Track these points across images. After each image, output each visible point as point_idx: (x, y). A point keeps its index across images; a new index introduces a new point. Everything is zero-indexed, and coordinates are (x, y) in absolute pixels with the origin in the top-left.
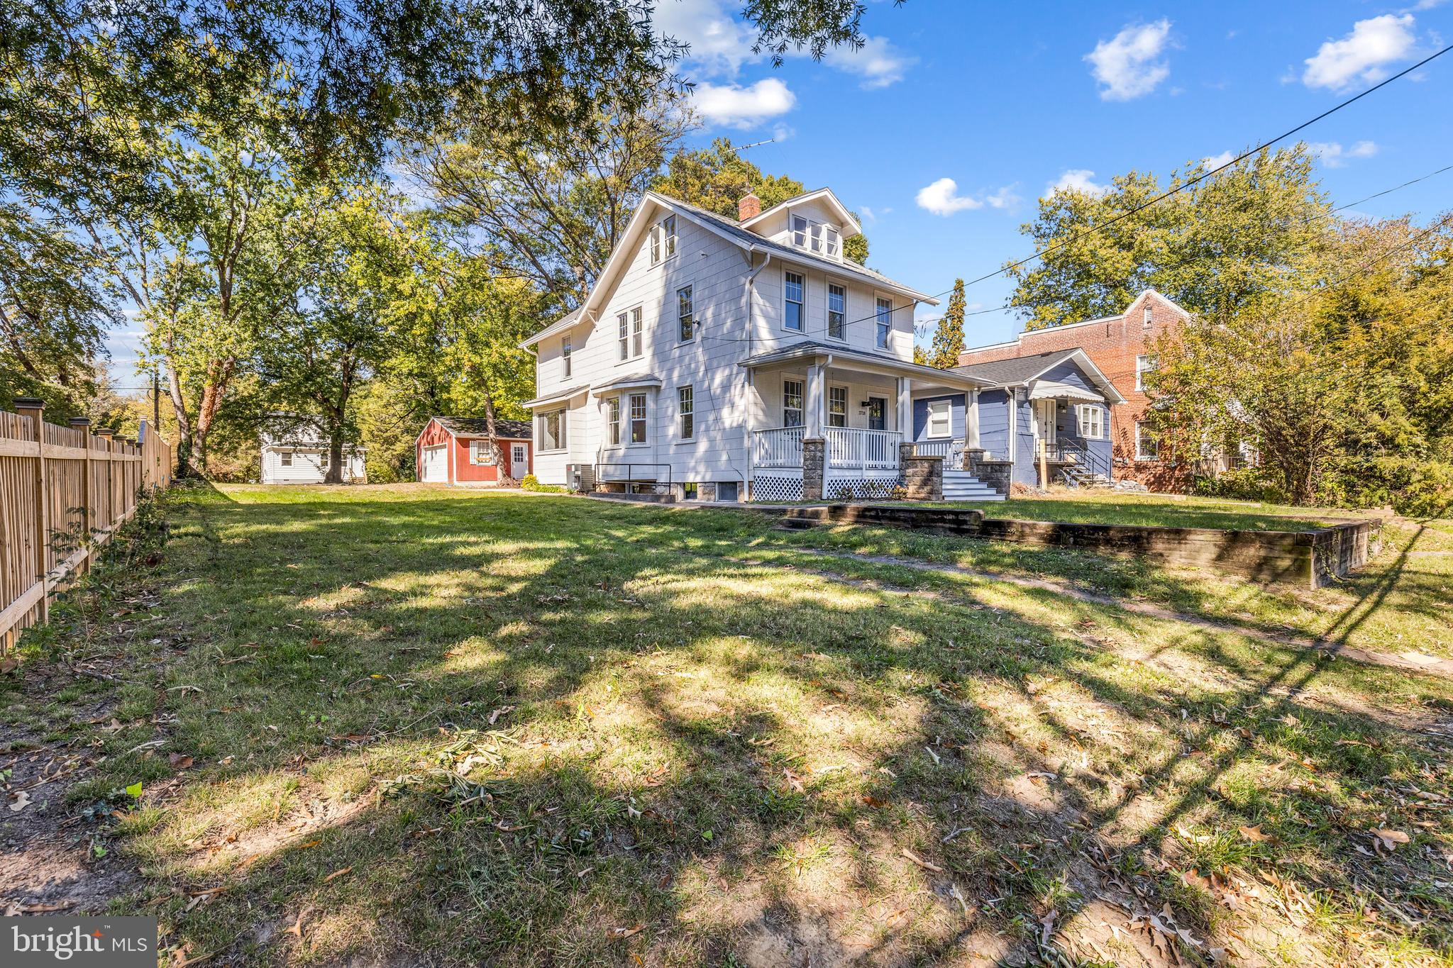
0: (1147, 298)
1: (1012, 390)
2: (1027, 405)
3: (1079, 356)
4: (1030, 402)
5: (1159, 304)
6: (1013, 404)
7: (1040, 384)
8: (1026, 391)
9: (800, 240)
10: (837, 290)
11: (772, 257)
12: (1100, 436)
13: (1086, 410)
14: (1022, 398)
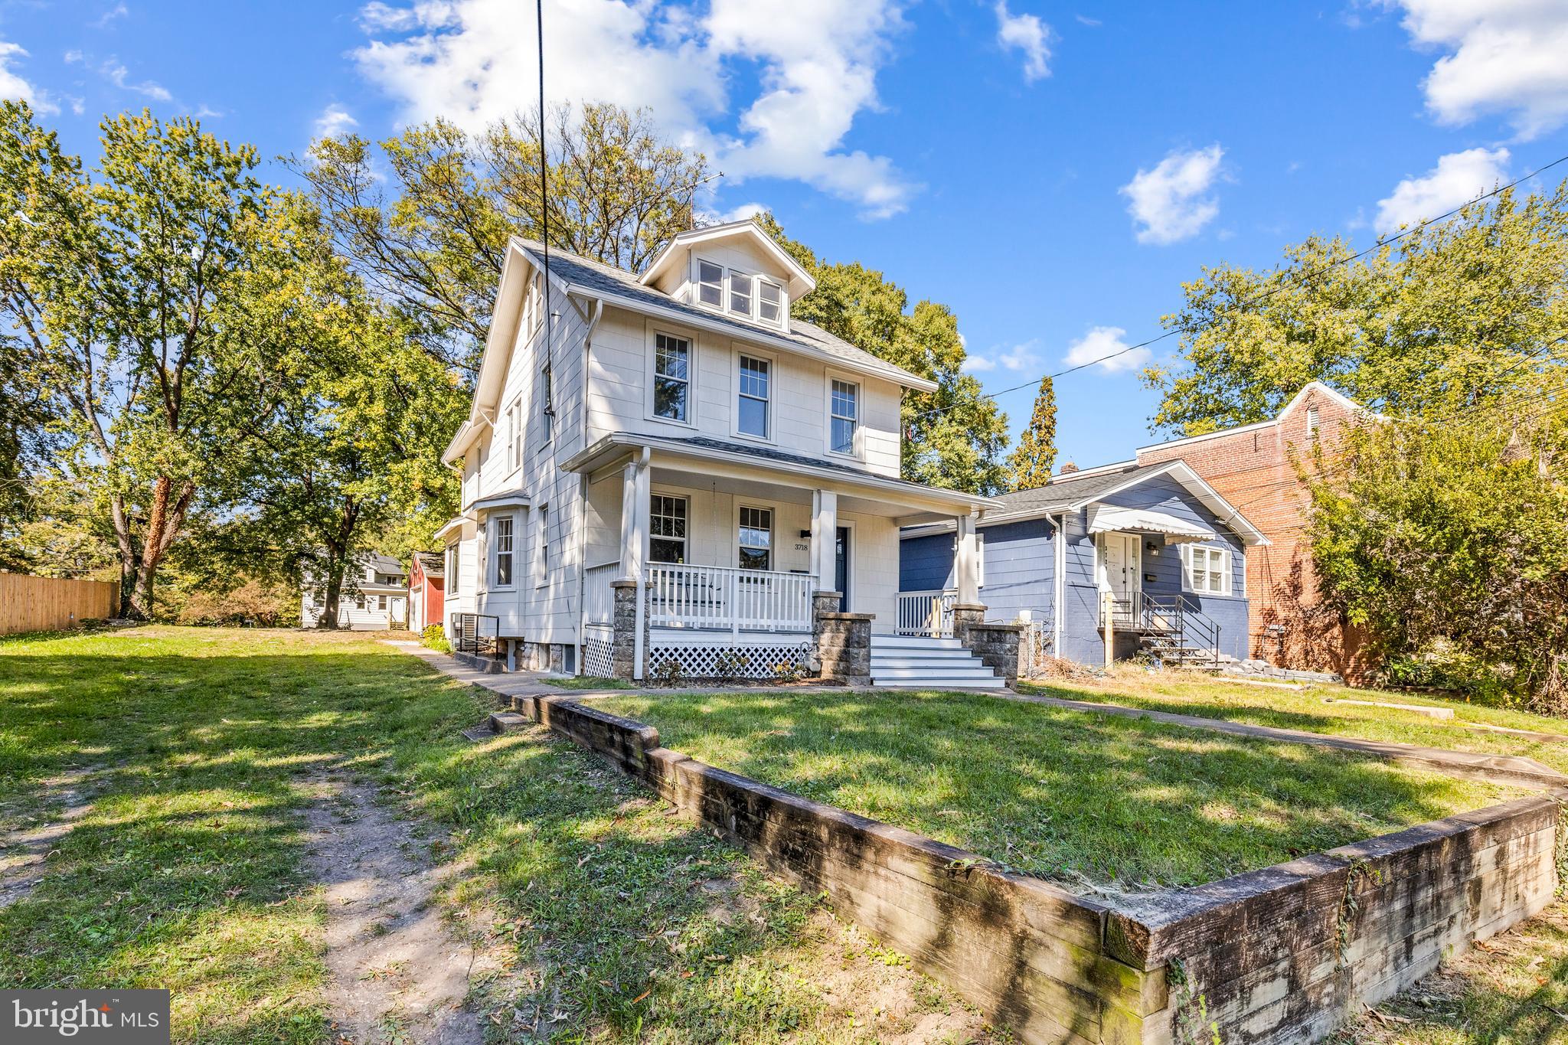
0: (1311, 394)
1: (1058, 518)
2: (1086, 541)
3: (1181, 472)
4: (1092, 538)
5: (1327, 402)
6: (1060, 539)
7: (1103, 508)
8: (1085, 516)
9: (711, 296)
10: (755, 365)
11: (605, 306)
12: (1225, 591)
13: (1199, 553)
14: (1078, 530)
